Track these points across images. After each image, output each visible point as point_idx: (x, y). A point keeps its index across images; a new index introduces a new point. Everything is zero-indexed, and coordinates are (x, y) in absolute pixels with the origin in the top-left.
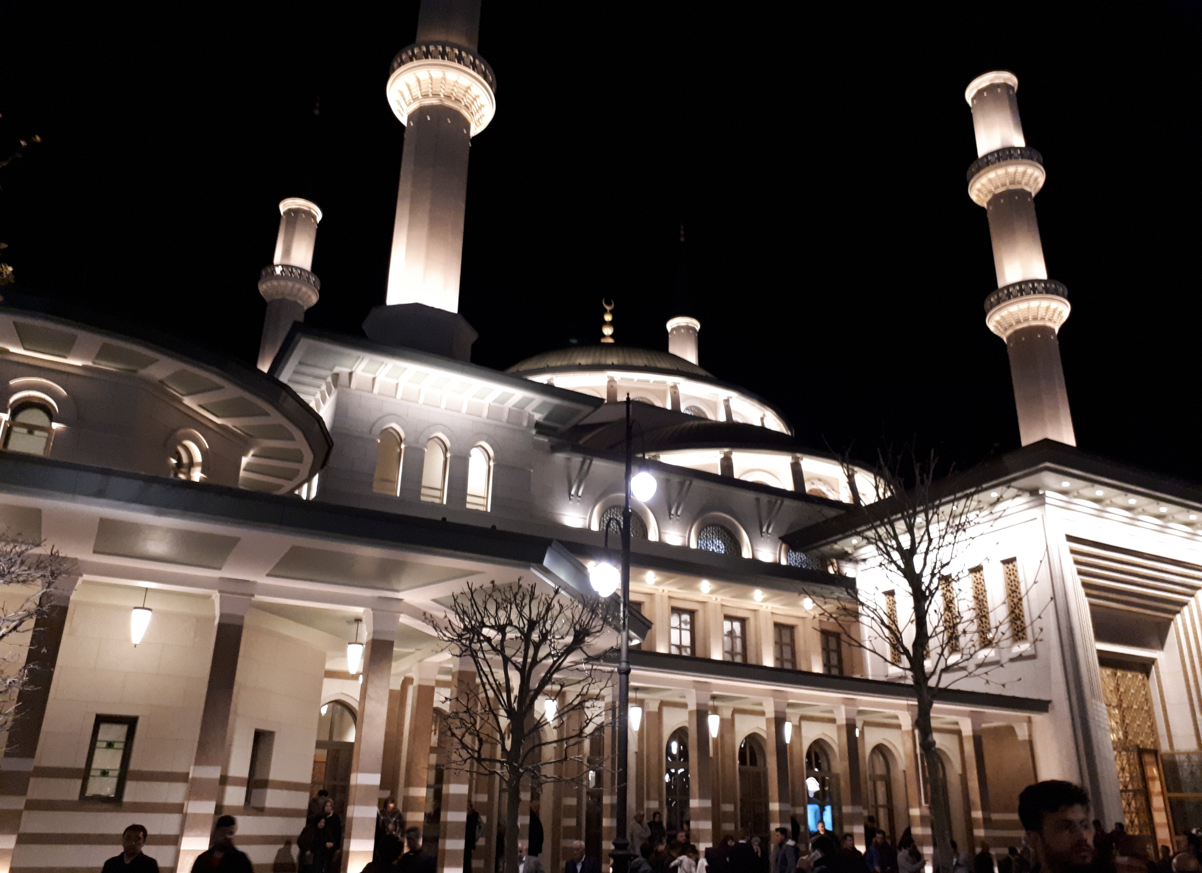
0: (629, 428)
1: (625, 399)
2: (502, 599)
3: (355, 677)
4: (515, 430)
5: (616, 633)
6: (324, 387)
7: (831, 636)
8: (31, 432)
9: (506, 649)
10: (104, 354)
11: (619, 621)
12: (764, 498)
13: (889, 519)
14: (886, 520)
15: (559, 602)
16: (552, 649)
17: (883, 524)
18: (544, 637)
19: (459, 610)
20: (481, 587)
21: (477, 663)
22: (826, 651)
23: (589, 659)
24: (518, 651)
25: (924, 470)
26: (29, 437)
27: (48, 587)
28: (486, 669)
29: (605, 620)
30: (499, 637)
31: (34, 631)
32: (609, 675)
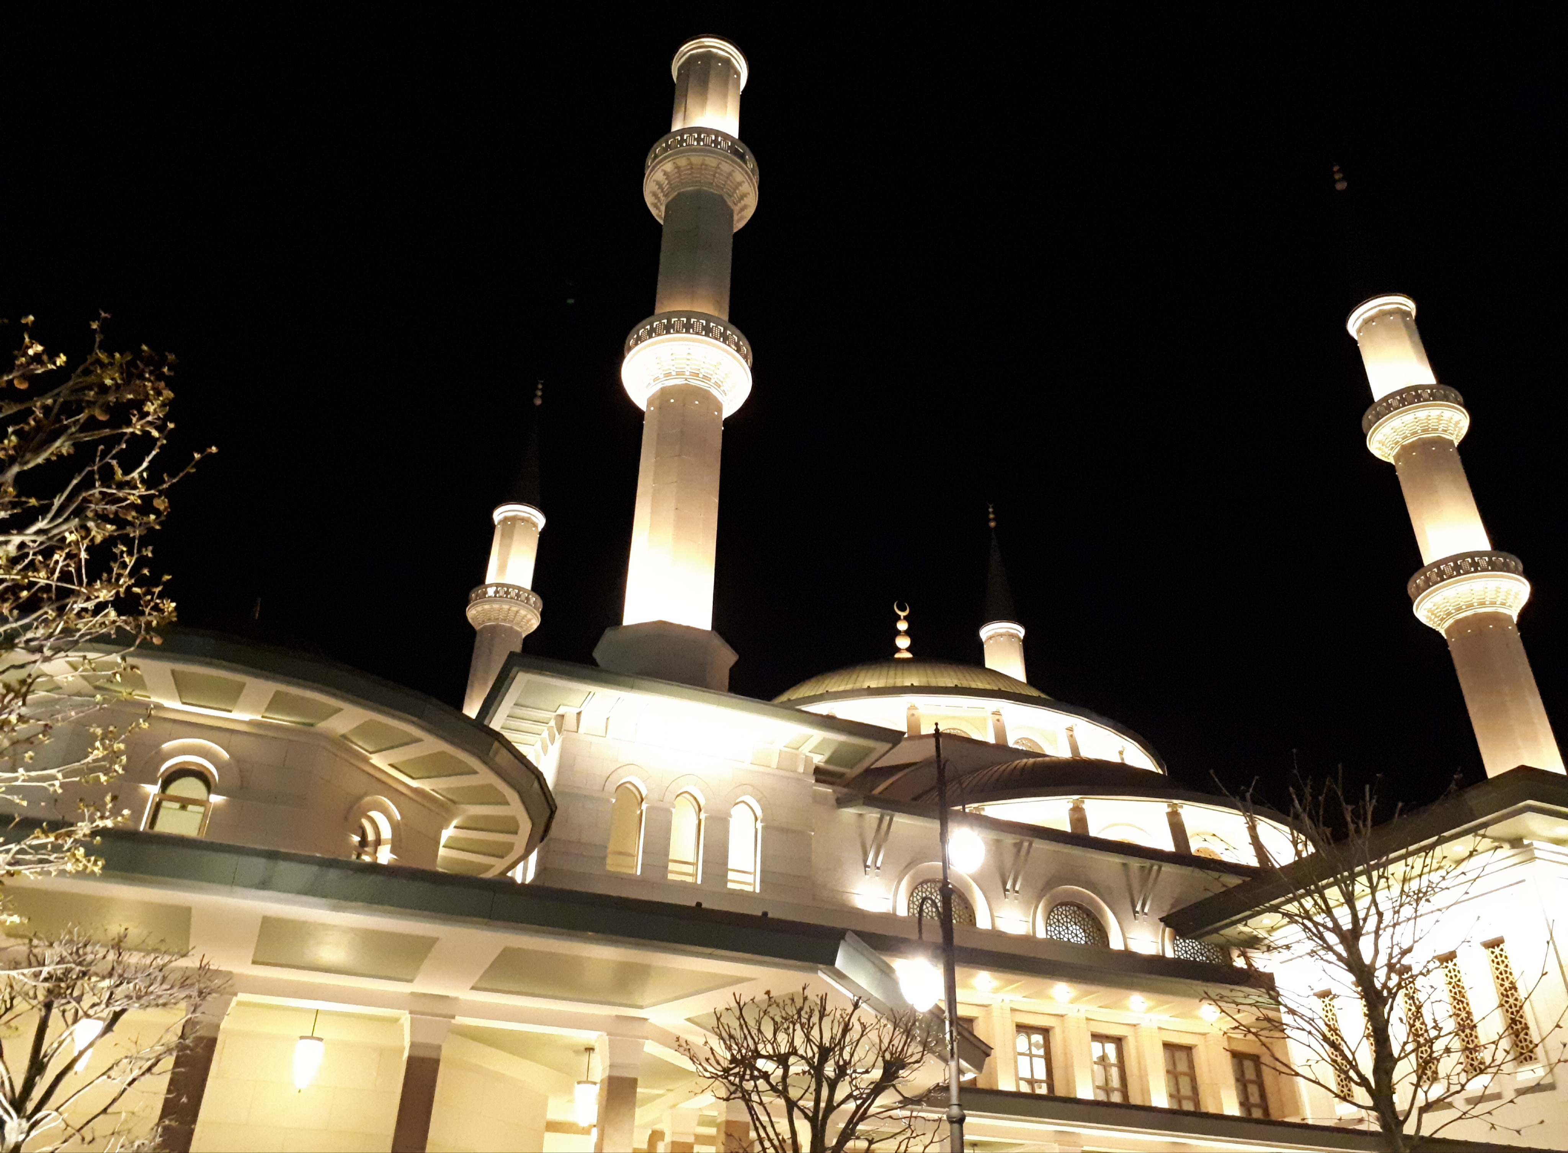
0: (941, 770)
1: (932, 731)
2: (783, 1018)
3: (586, 1131)
4: (788, 778)
5: (943, 1064)
6: (545, 734)
7: (1247, 1059)
8: (183, 807)
9: (790, 1089)
10: (276, 704)
11: (946, 1046)
12: (1135, 863)
13: (1317, 886)
14: (1312, 887)
15: (859, 1020)
16: (854, 1088)
17: (1309, 893)
18: (842, 1071)
19: (725, 1035)
20: (752, 1000)
21: (750, 1109)
22: (1242, 1081)
23: (906, 1102)
24: (806, 1091)
25: (1358, 815)
26: (183, 812)
27: (194, 1011)
28: (764, 1118)
29: (925, 1045)
30: (780, 1072)
31: (173, 1073)
32: (936, 1125)
